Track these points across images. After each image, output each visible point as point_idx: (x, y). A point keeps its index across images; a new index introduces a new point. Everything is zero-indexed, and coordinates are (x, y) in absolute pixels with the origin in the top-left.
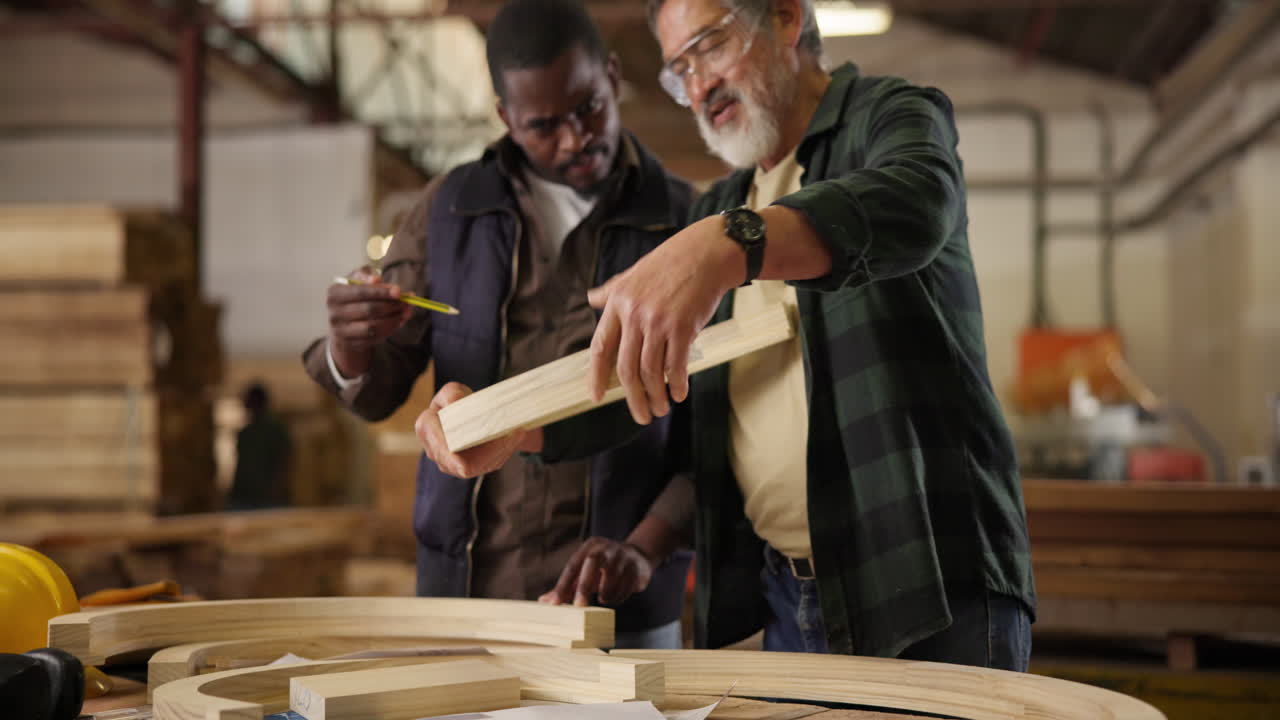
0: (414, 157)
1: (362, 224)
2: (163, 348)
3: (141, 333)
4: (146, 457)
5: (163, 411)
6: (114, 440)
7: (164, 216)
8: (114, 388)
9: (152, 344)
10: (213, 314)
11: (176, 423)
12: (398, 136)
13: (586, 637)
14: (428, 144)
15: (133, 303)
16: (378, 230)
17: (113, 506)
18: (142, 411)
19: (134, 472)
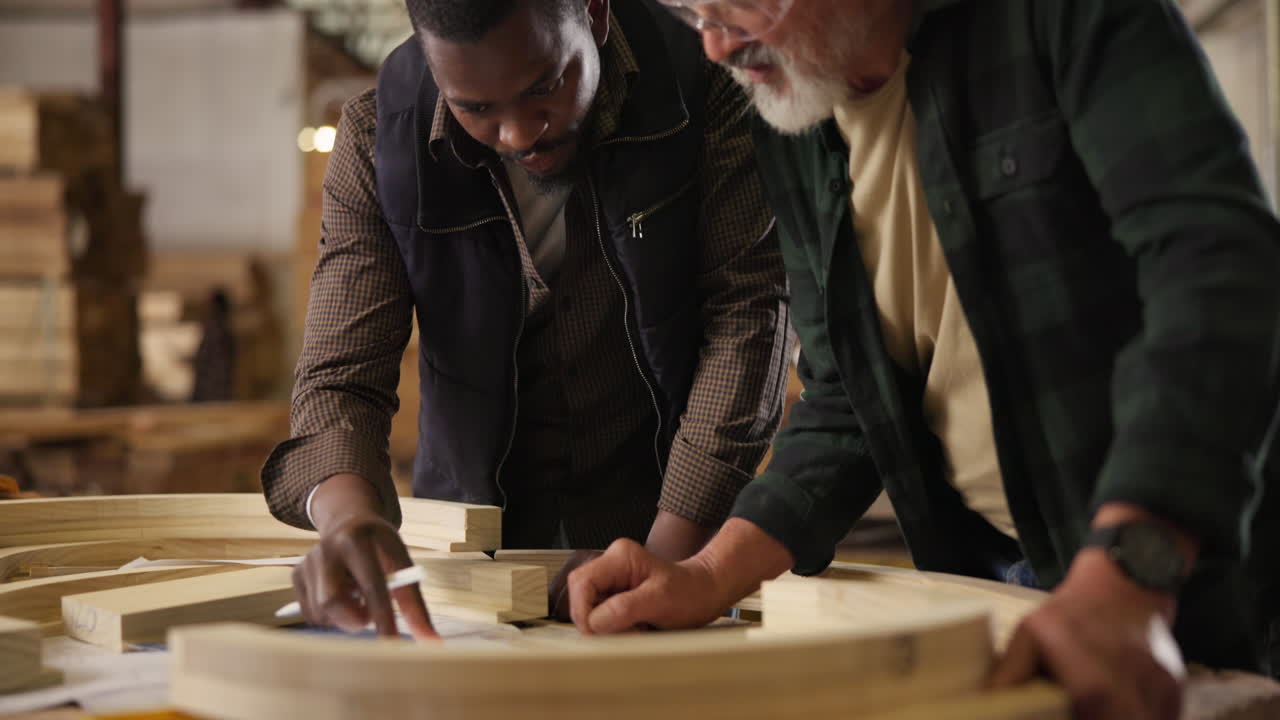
0: (348, 45)
1: (292, 114)
2: (80, 237)
3: (58, 223)
4: (64, 351)
5: (81, 304)
6: (31, 333)
7: (82, 101)
8: (29, 279)
9: (68, 232)
10: (136, 204)
11: (95, 316)
12: (331, 22)
13: (467, 539)
14: (362, 31)
15: (48, 191)
16: (313, 121)
17: (31, 401)
18: (60, 303)
19: (51, 366)
